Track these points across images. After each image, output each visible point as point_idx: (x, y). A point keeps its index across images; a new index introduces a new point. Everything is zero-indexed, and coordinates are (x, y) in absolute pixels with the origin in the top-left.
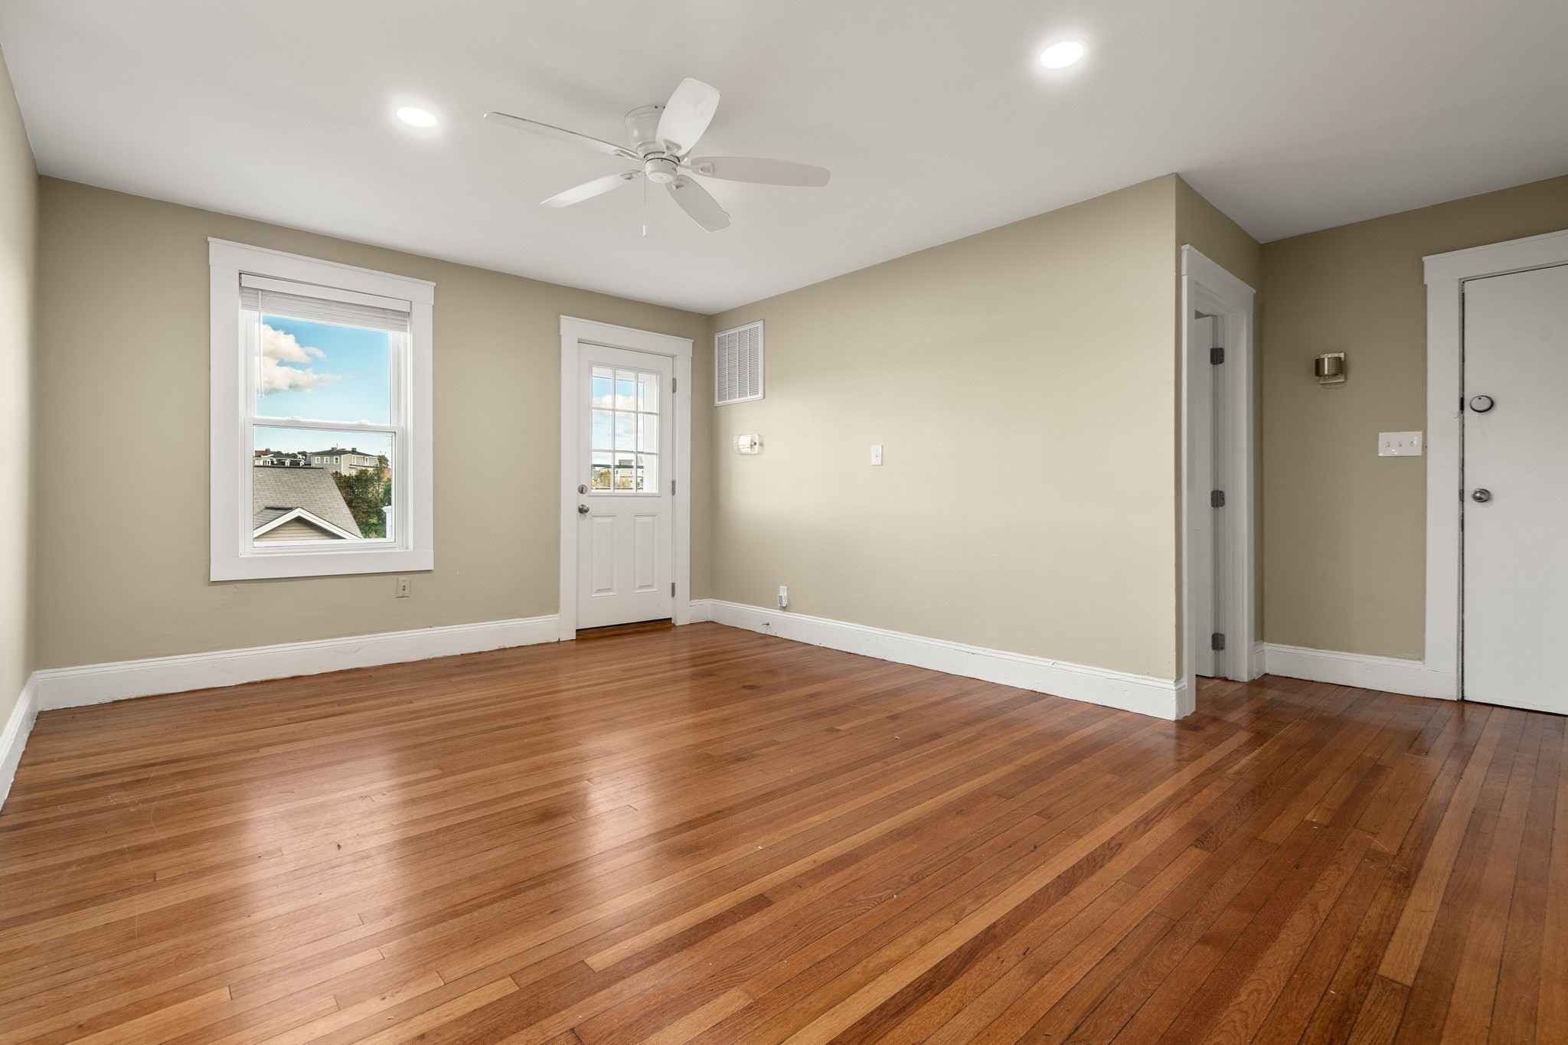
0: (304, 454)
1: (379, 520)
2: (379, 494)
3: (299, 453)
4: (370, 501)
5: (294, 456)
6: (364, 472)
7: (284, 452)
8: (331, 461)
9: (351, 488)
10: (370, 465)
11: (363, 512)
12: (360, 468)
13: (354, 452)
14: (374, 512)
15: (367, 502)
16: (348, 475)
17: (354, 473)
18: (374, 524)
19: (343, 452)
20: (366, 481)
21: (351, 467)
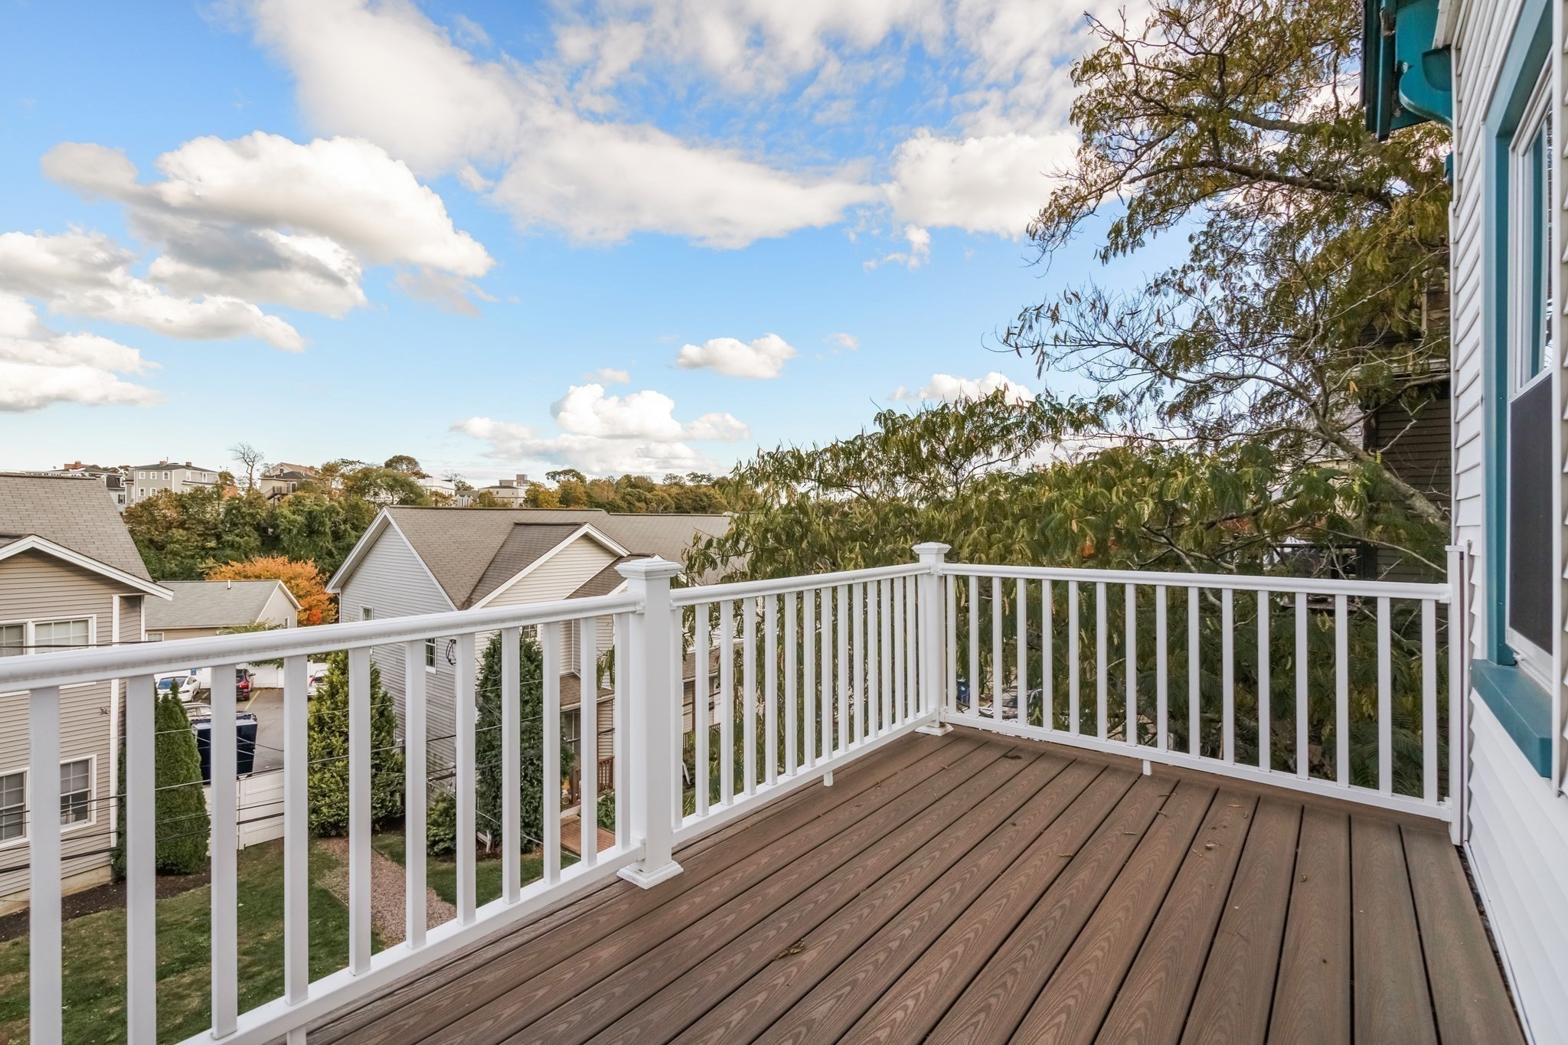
0: (126, 468)
1: (218, 543)
2: (219, 515)
3: (121, 467)
4: (208, 522)
5: (115, 470)
6: (201, 489)
7: (101, 466)
8: (160, 477)
9: (184, 507)
10: (208, 483)
11: (199, 535)
12: (195, 485)
13: (188, 466)
14: (212, 535)
15: (203, 523)
16: (179, 493)
17: (188, 490)
18: (212, 549)
19: (175, 466)
20: (203, 499)
21: (185, 483)
